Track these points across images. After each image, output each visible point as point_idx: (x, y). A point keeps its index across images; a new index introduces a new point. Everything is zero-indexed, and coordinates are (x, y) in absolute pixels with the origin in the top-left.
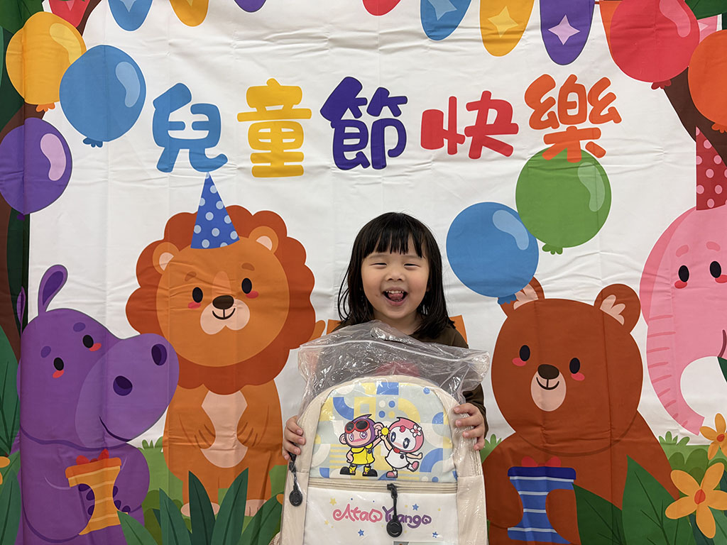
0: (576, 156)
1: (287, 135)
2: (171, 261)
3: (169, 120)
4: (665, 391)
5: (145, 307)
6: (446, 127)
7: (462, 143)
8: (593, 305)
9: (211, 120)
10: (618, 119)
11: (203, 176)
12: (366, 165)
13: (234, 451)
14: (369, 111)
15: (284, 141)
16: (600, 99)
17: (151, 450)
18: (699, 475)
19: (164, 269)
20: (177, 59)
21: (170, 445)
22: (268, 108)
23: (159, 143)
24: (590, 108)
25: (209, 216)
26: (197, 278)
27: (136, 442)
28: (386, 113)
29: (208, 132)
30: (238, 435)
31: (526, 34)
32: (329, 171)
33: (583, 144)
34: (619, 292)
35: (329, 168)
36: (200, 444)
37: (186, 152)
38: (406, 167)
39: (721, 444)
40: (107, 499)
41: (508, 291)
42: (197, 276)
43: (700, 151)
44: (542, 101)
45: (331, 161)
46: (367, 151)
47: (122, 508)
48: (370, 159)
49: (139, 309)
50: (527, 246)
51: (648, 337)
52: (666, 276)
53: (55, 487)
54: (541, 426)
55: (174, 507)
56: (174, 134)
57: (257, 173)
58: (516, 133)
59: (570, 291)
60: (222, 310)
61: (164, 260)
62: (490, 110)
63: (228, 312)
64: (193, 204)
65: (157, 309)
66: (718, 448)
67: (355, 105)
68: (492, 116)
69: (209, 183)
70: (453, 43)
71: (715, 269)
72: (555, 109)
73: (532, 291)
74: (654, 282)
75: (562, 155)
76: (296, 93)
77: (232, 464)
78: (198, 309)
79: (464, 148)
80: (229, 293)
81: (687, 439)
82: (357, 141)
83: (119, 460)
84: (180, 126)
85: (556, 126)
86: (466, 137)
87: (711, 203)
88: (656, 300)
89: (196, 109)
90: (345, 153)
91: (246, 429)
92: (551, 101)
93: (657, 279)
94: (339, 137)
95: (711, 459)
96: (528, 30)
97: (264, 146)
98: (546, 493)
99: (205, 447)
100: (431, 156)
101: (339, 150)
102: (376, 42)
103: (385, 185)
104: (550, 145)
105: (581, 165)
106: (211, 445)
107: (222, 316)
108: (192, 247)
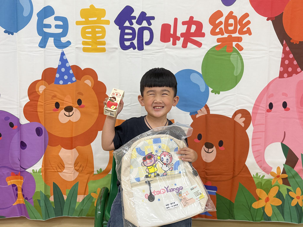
0: (230, 49)
1: (99, 32)
2: (44, 89)
3: (44, 23)
4: (258, 156)
5: (32, 110)
6: (172, 32)
7: (179, 40)
8: (231, 117)
9: (64, 24)
10: (250, 34)
12: (134, 48)
13: (73, 174)
14: (137, 23)
15: (98, 35)
16: (244, 23)
19: (41, 93)
22: (90, 19)
23: (40, 34)
24: (239, 27)
25: (63, 70)
27: (30, 170)
28: (145, 24)
29: (62, 29)
30: (74, 167)
33: (234, 44)
35: (117, 49)
36: (58, 170)
37: (52, 39)
38: (153, 50)
39: (278, 179)
41: (194, 110)
43: (284, 52)
44: (217, 22)
45: (118, 45)
46: (135, 42)
48: (136, 45)
49: (29, 111)
50: (205, 90)
51: (253, 133)
52: (264, 107)
56: (46, 30)
57: (85, 50)
58: (204, 37)
59: (222, 112)
60: (68, 113)
61: (41, 89)
62: (192, 25)
63: (71, 113)
64: (55, 64)
65: (38, 111)
66: (276, 180)
67: (131, 19)
68: (193, 28)
69: (63, 54)
71: (285, 105)
72: (222, 26)
73: (205, 110)
74: (258, 109)
75: (224, 49)
76: (103, 12)
78: (57, 112)
79: (180, 43)
80: (71, 105)
81: (264, 176)
82: (130, 37)
84: (49, 26)
85: (223, 34)
86: (181, 38)
87: (286, 75)
88: (258, 117)
89: (57, 19)
90: (125, 42)
91: (78, 164)
92: (221, 23)
93: (260, 108)
94: (122, 34)
95: (273, 185)
97: (88, 38)
99: (60, 172)
100: (164, 46)
101: (122, 40)
103: (143, 58)
104: (219, 43)
105: (232, 54)
106: (62, 171)
107: (68, 115)
108: (54, 84)
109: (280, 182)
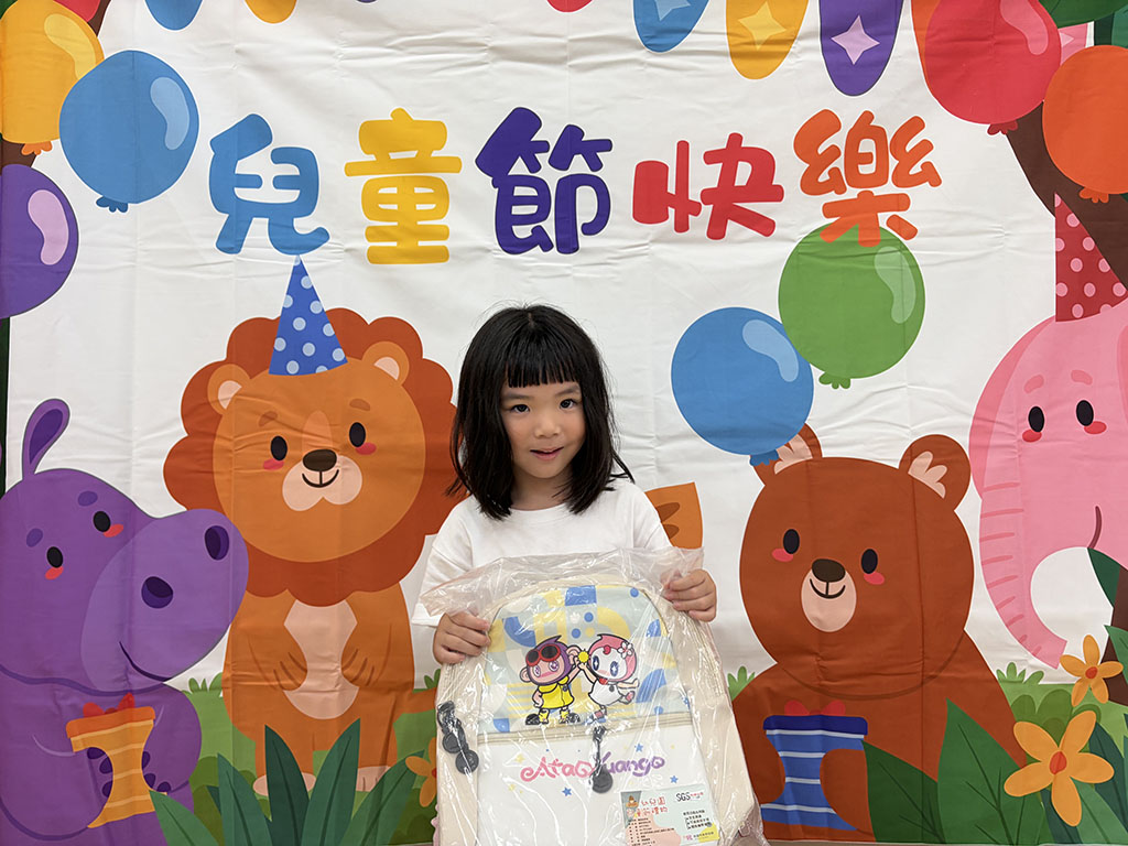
0: (872, 237)
1: (424, 199)
2: (236, 394)
3: (236, 172)
4: (1009, 601)
5: (195, 467)
6: (672, 189)
7: (697, 215)
8: (897, 467)
9: (304, 173)
10: (935, 181)
11: (289, 262)
12: (547, 246)
13: (337, 693)
14: (554, 162)
15: (419, 207)
16: (908, 149)
17: (204, 693)
18: (1057, 730)
19: (225, 407)
20: (249, 75)
21: (234, 685)
22: (393, 156)
23: (219, 205)
24: (893, 163)
25: (299, 324)
26: (279, 422)
27: (179, 682)
28: (579, 165)
29: (298, 192)
30: (343, 669)
31: (797, 45)
32: (489, 255)
34: (939, 447)
35: (489, 251)
36: (282, 682)
37: (264, 223)
38: (610, 251)
39: (1092, 682)
40: (133, 772)
41: (765, 446)
42: (279, 418)
43: (1062, 231)
44: (820, 151)
45: (492, 242)
46: (549, 226)
47: (157, 784)
48: (553, 237)
49: (185, 470)
50: (797, 374)
51: (981, 517)
52: (1010, 423)
53: (49, 751)
54: (816, 654)
55: (242, 782)
56: (243, 194)
57: (375, 257)
58: (781, 200)
59: (861, 447)
60: (318, 473)
61: (226, 392)
62: (740, 163)
63: (327, 475)
64: (272, 304)
65: (215, 470)
66: (1087, 689)
67: (530, 151)
68: (744, 172)
69: (299, 272)
70: (686, 57)
71: (1085, 413)
72: (839, 163)
73: (803, 444)
74: (991, 433)
75: (852, 235)
76: (438, 131)
77: (334, 712)
78: (279, 471)
79: (700, 222)
80: (330, 445)
81: (1039, 675)
82: (532, 209)
83: (151, 711)
84: (255, 182)
85: (842, 190)
86: (703, 205)
87: (1078, 310)
88: (994, 460)
89: (280, 156)
90: (514, 227)
91: (357, 658)
92: (833, 152)
93: (996, 427)
94: (505, 202)
95: (1076, 706)
96: (801, 38)
97: (387, 215)
98: (821, 755)
99: (291, 688)
100: (648, 234)
101: (504, 224)
102: (564, 53)
103: (577, 279)
104: (833, 220)
105: (880, 251)
106: (300, 685)
107: (318, 483)
108: (270, 373)
109: (1101, 693)
